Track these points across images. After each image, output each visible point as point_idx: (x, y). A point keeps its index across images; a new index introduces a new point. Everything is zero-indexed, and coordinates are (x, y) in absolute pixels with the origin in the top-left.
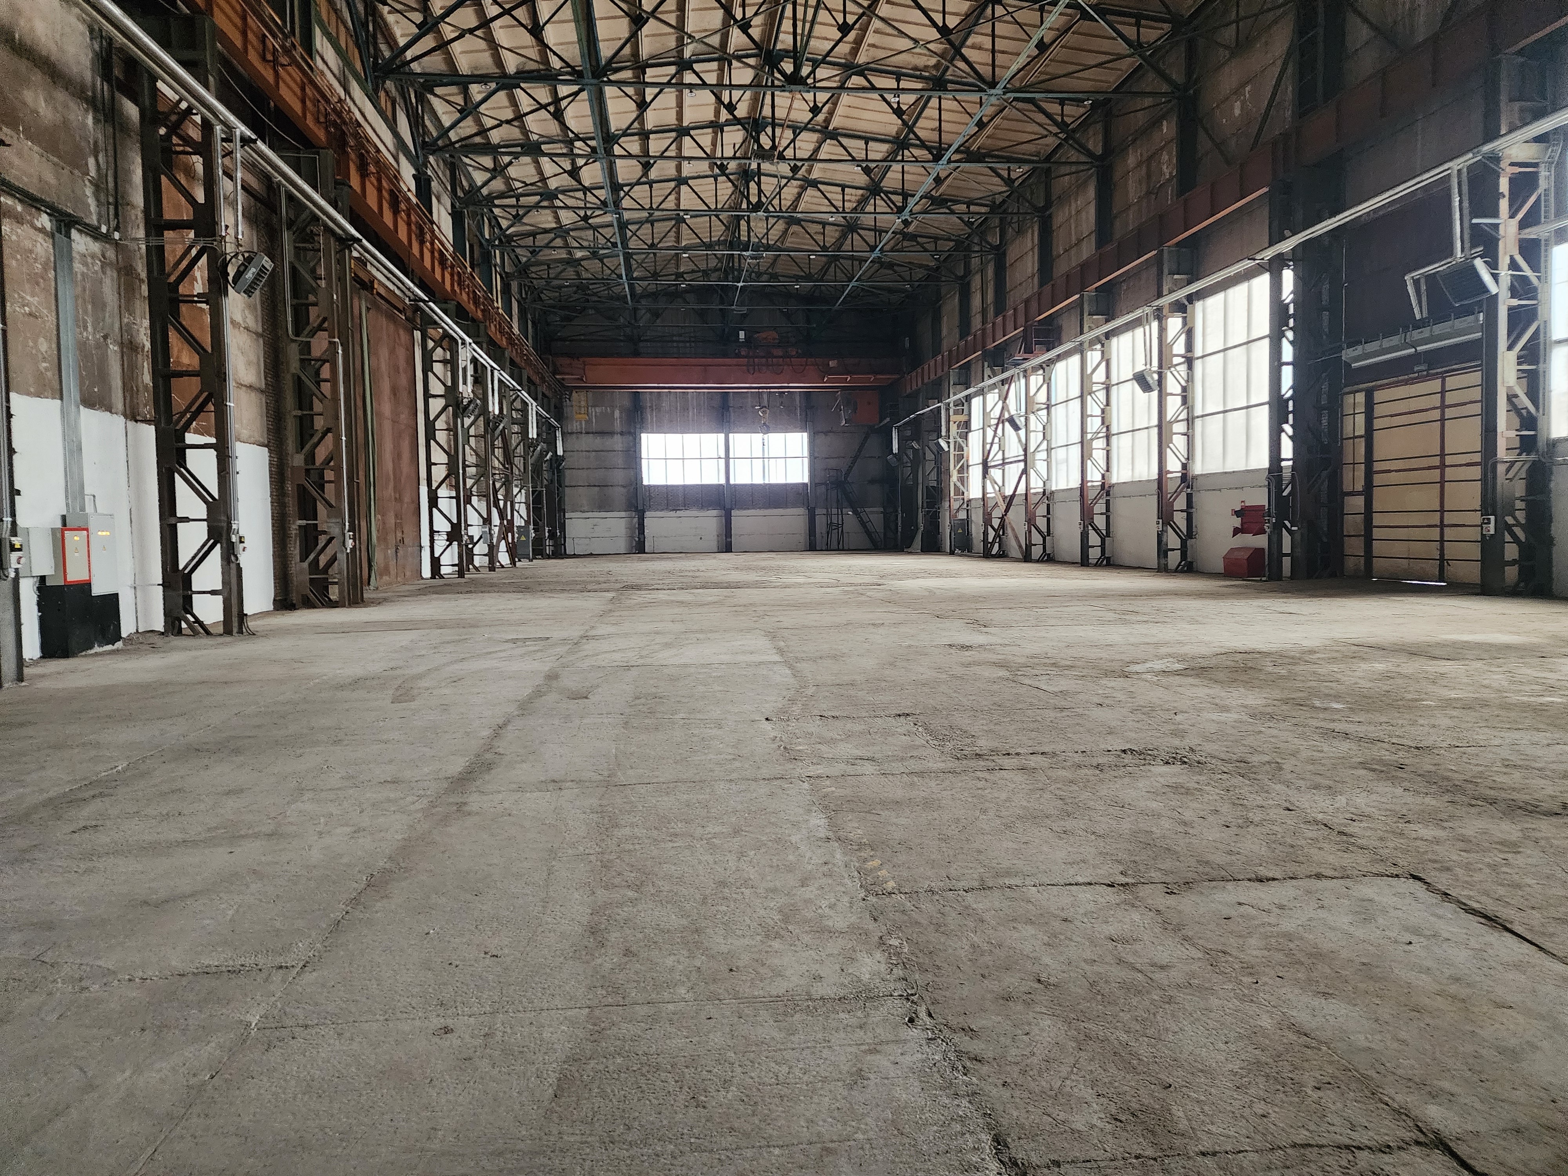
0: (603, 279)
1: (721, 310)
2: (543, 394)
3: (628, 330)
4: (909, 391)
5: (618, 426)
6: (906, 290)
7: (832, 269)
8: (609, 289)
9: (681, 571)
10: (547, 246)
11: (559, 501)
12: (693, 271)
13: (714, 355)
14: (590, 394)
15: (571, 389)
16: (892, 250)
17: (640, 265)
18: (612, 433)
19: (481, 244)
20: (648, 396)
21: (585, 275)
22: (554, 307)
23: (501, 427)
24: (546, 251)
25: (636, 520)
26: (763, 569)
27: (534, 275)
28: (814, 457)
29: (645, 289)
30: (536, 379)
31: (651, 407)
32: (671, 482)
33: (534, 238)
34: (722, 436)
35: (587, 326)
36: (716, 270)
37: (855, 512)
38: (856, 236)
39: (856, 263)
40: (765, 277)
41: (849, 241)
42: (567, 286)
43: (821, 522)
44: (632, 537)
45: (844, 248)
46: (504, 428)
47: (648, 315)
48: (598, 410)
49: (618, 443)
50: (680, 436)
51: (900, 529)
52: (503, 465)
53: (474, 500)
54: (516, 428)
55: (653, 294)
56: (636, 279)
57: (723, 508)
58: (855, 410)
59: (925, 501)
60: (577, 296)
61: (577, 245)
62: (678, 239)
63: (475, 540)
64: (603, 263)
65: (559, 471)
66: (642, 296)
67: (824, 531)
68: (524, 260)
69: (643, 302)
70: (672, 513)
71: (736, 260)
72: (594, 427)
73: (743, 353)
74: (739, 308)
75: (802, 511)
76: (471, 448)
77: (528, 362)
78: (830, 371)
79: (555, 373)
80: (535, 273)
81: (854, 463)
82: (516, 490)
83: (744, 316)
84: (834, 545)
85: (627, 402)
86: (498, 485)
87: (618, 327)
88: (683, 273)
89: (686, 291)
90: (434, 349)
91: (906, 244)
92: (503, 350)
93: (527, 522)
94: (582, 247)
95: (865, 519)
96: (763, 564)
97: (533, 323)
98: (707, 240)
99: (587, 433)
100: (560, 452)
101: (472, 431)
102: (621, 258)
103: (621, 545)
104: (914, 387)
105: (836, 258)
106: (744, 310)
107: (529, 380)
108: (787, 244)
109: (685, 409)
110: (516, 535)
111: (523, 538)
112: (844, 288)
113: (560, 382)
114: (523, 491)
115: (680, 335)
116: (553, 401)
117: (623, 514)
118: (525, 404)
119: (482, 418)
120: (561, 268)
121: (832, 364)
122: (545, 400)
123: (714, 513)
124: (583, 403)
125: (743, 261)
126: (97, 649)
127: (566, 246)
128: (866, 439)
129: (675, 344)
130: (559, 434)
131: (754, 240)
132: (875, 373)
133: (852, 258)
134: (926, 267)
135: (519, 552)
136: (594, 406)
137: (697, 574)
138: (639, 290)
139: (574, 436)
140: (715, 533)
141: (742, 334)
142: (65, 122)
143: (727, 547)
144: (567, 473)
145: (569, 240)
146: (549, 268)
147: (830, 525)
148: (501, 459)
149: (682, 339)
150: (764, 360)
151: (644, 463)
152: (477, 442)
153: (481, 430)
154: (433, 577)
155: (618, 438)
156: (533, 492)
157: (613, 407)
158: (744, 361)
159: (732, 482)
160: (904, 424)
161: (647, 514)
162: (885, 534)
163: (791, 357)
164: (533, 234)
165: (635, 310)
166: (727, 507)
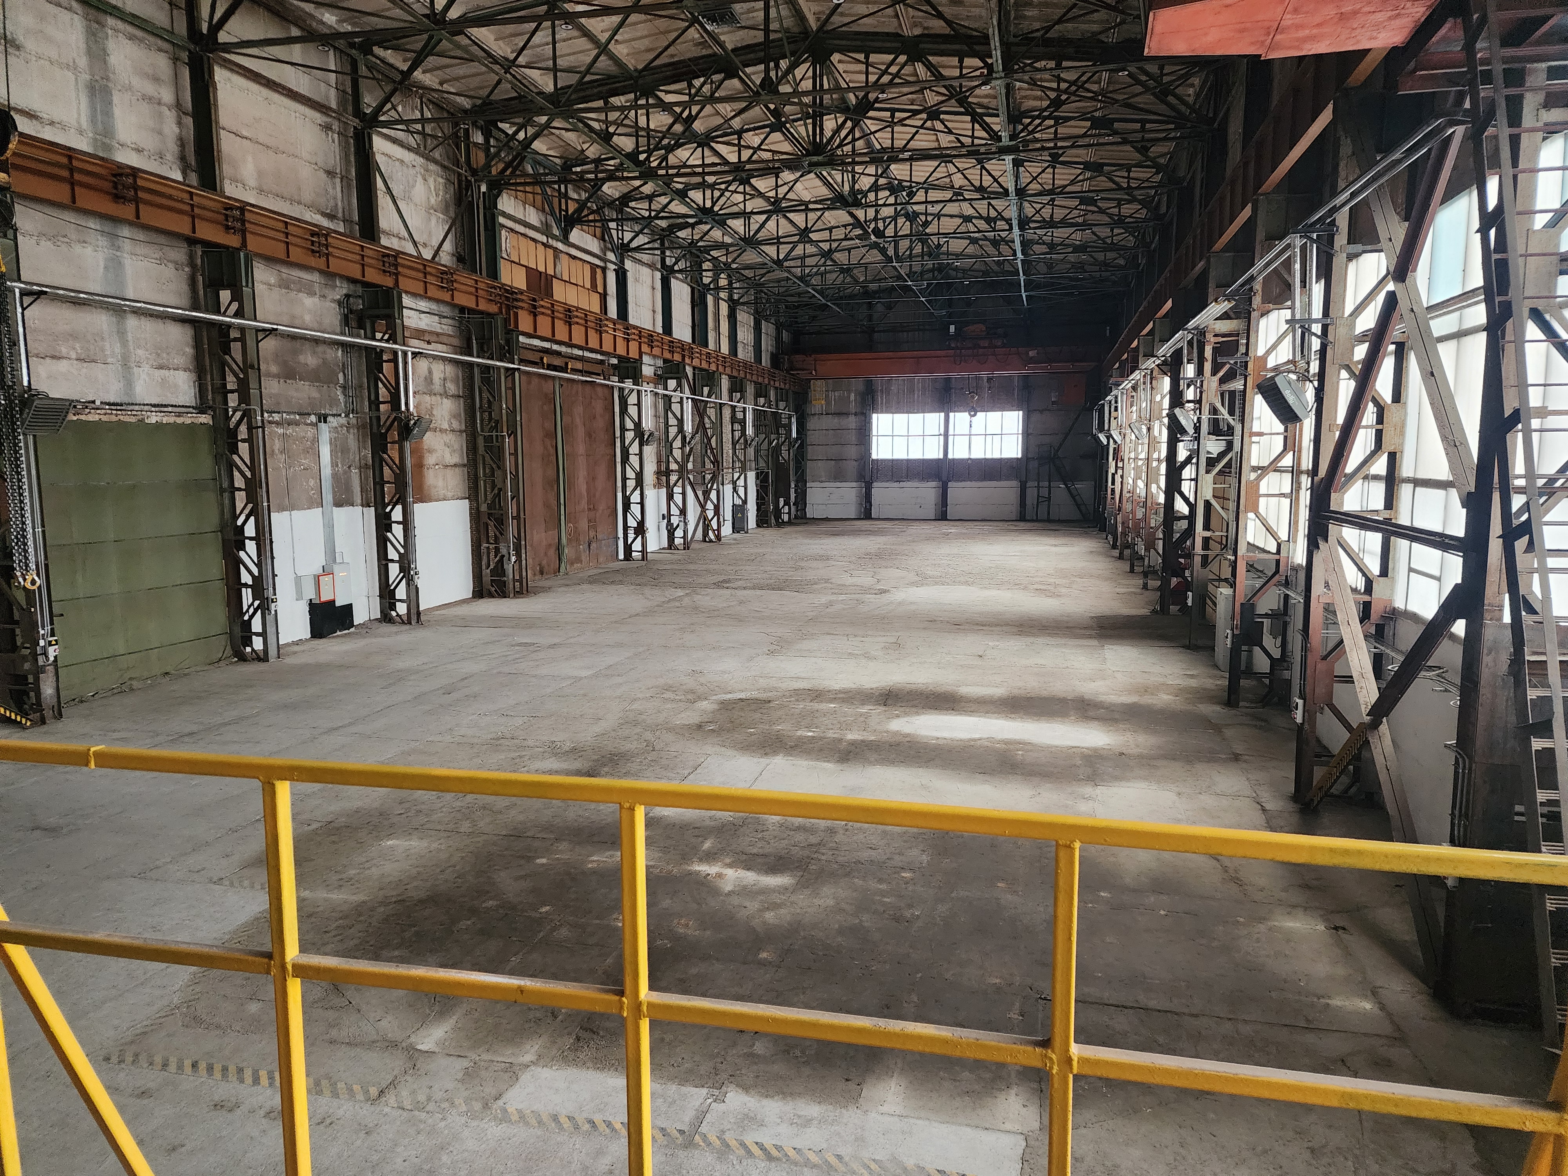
5: (853, 407)
11: (803, 473)
14: (825, 384)
18: (847, 414)
20: (879, 382)
25: (864, 490)
28: (1027, 434)
31: (882, 391)
32: (896, 457)
34: (943, 415)
37: (1067, 486)
43: (1031, 494)
44: (861, 505)
48: (837, 394)
49: (852, 422)
50: (906, 416)
53: (675, 497)
57: (940, 480)
58: (1061, 393)
63: (674, 526)
65: (795, 450)
67: (1034, 502)
70: (896, 484)
72: (833, 409)
73: (953, 345)
75: (1015, 483)
76: (673, 457)
78: (1032, 360)
81: (1065, 438)
84: (1044, 516)
85: (861, 387)
93: (745, 502)
95: (1075, 493)
99: (827, 414)
100: (794, 435)
103: (852, 511)
109: (912, 391)
117: (854, 484)
118: (743, 408)
121: (1031, 354)
123: (934, 484)
124: (824, 389)
126: (338, 633)
128: (1078, 417)
130: (793, 420)
136: (833, 391)
139: (817, 417)
140: (933, 503)
141: (952, 328)
142: (325, 362)
143: (942, 516)
147: (1040, 498)
150: (972, 351)
151: (874, 439)
154: (625, 559)
155: (852, 418)
157: (849, 391)
158: (955, 352)
159: (950, 456)
161: (875, 484)
162: (1094, 507)
163: (995, 348)
166: (944, 479)
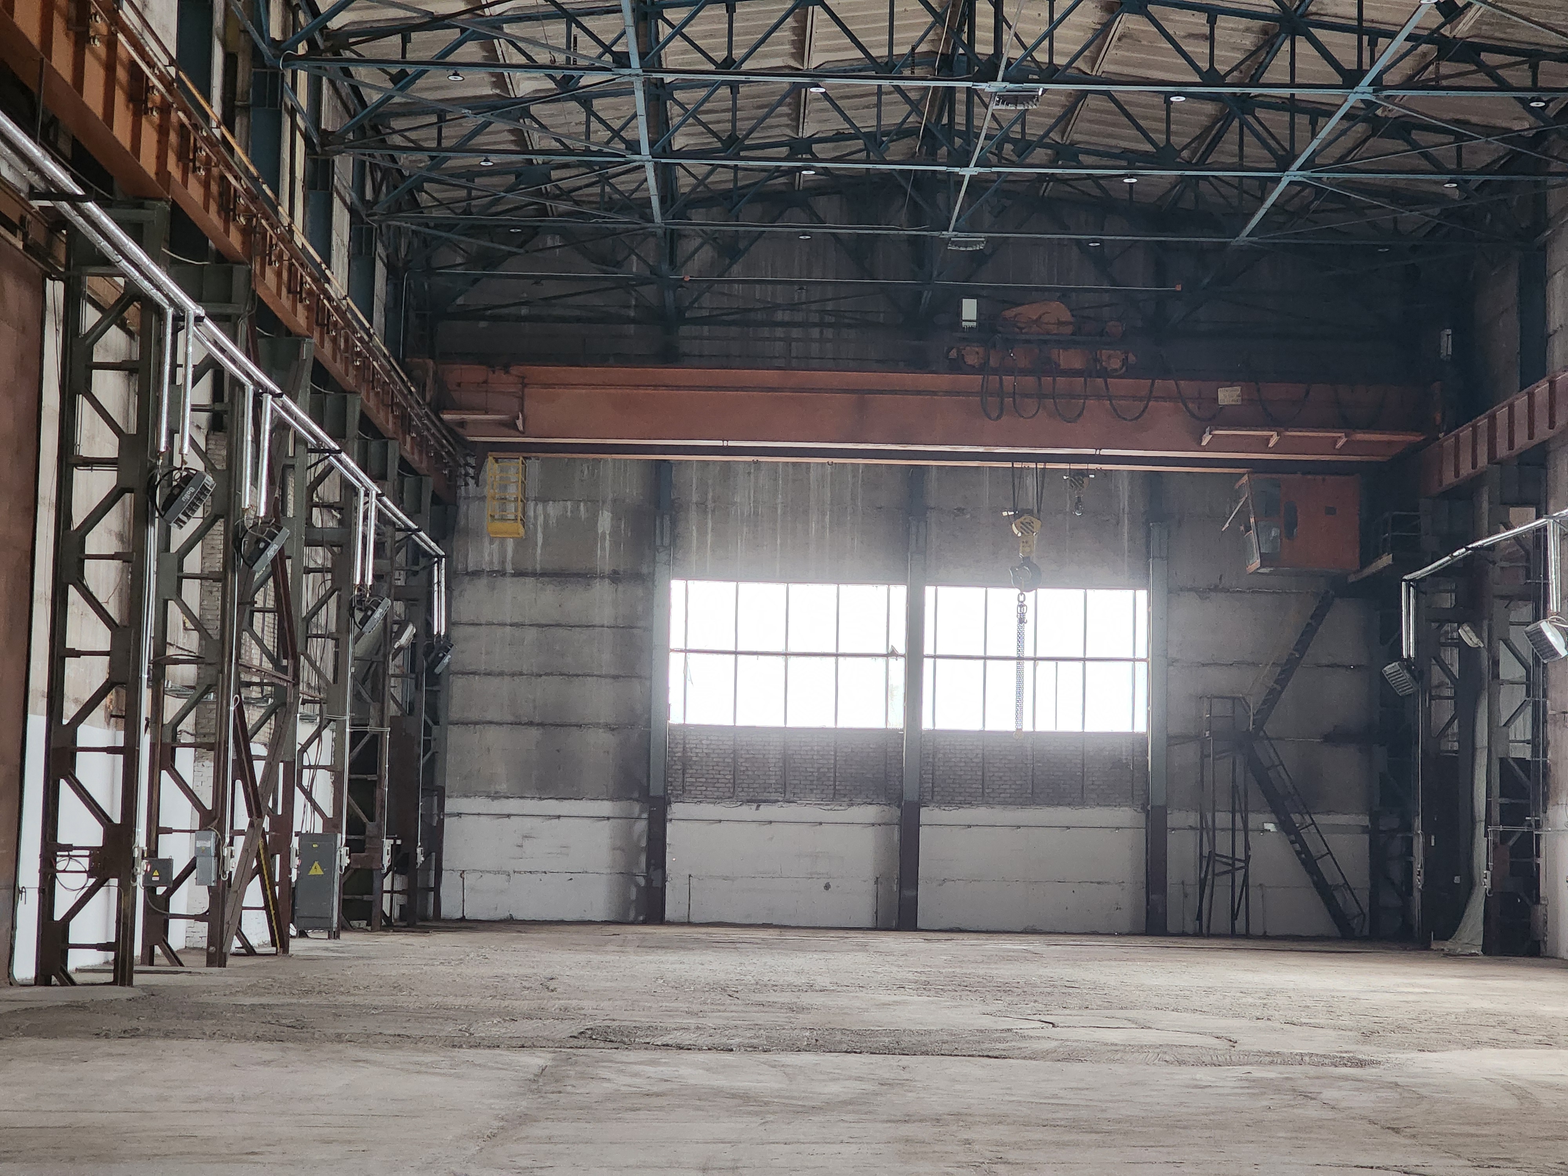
0: (587, 152)
1: (914, 241)
2: (404, 464)
3: (649, 292)
4: (1449, 478)
5: (604, 556)
6: (1442, 198)
7: (1232, 136)
8: (605, 180)
9: (760, 986)
10: (441, 61)
11: (431, 764)
12: (839, 137)
13: (888, 363)
14: (534, 466)
15: (483, 451)
16: (1408, 84)
17: (692, 114)
18: (587, 577)
19: (256, 54)
20: (694, 476)
21: (538, 140)
22: (450, 228)
23: (271, 552)
24: (436, 77)
25: (641, 826)
26: (1005, 989)
27: (397, 140)
28: (1166, 661)
29: (701, 182)
30: (386, 421)
31: (701, 505)
32: (747, 721)
33: (405, 40)
34: (900, 593)
35: (538, 280)
36: (902, 132)
37: (1286, 827)
38: (1303, 46)
39: (1303, 120)
40: (1041, 154)
41: (1281, 60)
42: (490, 172)
43: (1182, 851)
44: (627, 875)
45: (1268, 77)
46: (281, 557)
47: (707, 253)
48: (553, 509)
49: (600, 603)
50: (778, 589)
51: (1418, 881)
52: (275, 662)
53: (184, 759)
54: (318, 557)
55: (726, 195)
56: (681, 154)
57: (897, 801)
58: (1289, 528)
59: (1497, 800)
60: (515, 199)
61: (522, 60)
62: (800, 48)
63: (176, 873)
64: (590, 112)
65: (434, 679)
66: (695, 202)
67: (1192, 876)
68: (373, 97)
69: (698, 216)
70: (747, 812)
71: (960, 108)
72: (539, 558)
73: (970, 360)
74: (962, 237)
75: (1127, 815)
76: (186, 610)
77: (365, 373)
78: (1218, 417)
79: (438, 407)
80: (400, 132)
81: (1283, 680)
82: (304, 731)
83: (978, 259)
84: (1220, 919)
85: (633, 491)
86: (253, 716)
87: (625, 285)
88: (812, 140)
89: (817, 190)
90: (99, 330)
91: (1447, 68)
92: (295, 340)
93: (331, 825)
94: (532, 65)
95: (1315, 847)
96: (1005, 972)
97: (390, 267)
98: (880, 52)
99: (519, 574)
100: (439, 625)
101: (193, 562)
102: (639, 96)
103: (596, 897)
104: (1466, 470)
105: (1246, 104)
106: (978, 240)
107: (366, 423)
108: (1106, 67)
109: (799, 511)
110: (295, 862)
111: (316, 870)
112: (1267, 185)
113: (453, 432)
114: (328, 735)
115: (793, 307)
116: (430, 484)
117: (605, 807)
118: (349, 489)
119: (219, 526)
120: (472, 122)
121: (1228, 396)
122: (409, 480)
123: (870, 813)
124: (513, 491)
125: (978, 110)
127: (492, 62)
128: (1318, 616)
129: (779, 332)
130: (439, 575)
131: (1012, 52)
132: (1347, 424)
133: (1291, 106)
134: (1506, 135)
135: (302, 909)
136: (543, 499)
137: (806, 999)
138: (685, 183)
139: (484, 581)
140: (868, 872)
141: (970, 309)
143: (901, 916)
144: (458, 685)
145: (502, 47)
146: (441, 119)
147: (1208, 859)
148: (270, 642)
149: (799, 317)
150: (1030, 381)
151: (675, 661)
152: (205, 594)
153: (217, 563)
154: (42, 978)
155: (602, 591)
156: (356, 737)
157: (594, 504)
158: (974, 381)
159: (925, 725)
160: (1434, 575)
161: (676, 810)
162: (1374, 896)
163: (1105, 374)
164: (405, 30)
165: (673, 238)
166: (910, 795)
